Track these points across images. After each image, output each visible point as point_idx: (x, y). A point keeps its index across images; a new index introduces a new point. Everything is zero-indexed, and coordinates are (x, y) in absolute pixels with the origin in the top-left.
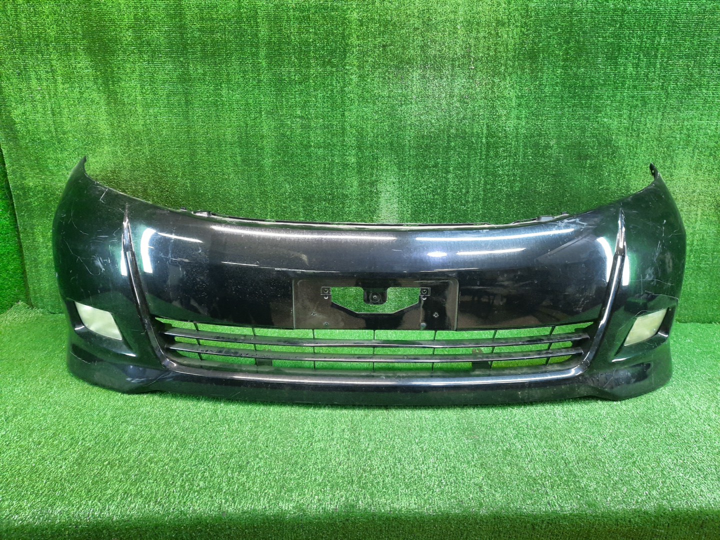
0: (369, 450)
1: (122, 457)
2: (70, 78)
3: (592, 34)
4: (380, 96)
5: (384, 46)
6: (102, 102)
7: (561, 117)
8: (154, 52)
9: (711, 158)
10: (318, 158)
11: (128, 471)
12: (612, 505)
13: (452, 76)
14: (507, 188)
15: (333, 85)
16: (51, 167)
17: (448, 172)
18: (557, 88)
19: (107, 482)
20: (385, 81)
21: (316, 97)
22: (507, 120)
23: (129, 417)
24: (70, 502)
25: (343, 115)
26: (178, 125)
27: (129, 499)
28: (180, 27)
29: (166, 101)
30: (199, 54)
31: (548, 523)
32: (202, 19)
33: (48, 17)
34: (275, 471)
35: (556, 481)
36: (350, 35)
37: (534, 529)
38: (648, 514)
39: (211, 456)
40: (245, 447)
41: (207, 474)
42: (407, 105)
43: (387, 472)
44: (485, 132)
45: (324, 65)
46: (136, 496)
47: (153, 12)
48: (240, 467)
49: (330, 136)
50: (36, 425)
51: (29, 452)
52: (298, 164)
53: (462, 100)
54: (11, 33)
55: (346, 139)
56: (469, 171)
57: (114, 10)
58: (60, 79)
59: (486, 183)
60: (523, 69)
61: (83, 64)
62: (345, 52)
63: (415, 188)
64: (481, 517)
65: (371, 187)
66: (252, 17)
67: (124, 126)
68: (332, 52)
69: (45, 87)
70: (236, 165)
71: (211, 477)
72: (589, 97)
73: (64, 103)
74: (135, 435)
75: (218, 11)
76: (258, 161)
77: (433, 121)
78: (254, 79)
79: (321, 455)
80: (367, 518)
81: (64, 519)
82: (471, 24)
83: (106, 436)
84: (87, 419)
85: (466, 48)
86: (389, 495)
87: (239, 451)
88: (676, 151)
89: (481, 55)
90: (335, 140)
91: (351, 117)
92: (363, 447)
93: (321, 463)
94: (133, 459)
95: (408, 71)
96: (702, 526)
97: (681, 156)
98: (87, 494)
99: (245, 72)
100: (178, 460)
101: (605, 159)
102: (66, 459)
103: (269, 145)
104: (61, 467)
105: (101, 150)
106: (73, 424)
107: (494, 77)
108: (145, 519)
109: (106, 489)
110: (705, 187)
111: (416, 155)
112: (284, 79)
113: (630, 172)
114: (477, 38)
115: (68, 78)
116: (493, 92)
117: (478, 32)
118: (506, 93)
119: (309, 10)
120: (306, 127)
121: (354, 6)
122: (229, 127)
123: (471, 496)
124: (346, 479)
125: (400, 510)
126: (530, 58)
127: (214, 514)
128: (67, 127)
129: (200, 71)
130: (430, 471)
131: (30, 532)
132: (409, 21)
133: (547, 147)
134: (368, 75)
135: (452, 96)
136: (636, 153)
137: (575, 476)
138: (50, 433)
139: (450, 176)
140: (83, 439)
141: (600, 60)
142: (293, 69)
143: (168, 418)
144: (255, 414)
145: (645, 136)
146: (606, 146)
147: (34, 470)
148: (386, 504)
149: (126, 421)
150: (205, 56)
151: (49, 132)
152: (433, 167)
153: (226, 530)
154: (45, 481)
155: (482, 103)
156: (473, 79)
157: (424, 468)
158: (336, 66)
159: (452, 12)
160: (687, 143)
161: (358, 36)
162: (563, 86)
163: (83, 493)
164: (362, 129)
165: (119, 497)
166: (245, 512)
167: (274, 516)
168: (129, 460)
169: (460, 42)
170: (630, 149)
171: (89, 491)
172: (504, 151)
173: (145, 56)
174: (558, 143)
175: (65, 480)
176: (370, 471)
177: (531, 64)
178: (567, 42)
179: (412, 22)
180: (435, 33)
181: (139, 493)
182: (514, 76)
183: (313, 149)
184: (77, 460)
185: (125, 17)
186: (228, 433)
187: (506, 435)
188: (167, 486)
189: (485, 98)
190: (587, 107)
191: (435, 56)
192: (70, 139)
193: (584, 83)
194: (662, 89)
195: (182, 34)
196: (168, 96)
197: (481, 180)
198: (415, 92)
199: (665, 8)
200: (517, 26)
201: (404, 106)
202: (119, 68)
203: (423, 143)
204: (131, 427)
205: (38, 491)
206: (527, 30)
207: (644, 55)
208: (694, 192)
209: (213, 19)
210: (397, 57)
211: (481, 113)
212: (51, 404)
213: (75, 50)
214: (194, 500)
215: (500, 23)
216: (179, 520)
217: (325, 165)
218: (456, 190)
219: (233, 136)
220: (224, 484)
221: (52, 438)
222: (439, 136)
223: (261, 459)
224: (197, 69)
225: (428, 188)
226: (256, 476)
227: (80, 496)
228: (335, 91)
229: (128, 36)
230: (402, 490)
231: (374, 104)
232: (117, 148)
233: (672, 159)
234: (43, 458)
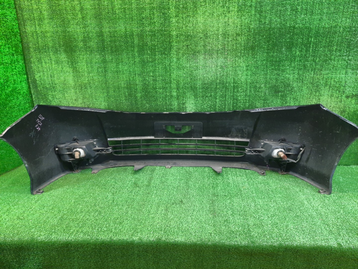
0: (171, 218)
1: (77, 218)
2: (58, 62)
3: (280, 38)
4: (186, 67)
5: (187, 46)
6: (71, 72)
7: (266, 74)
8: (91, 51)
9: (338, 92)
10: (160, 93)
11: (79, 223)
12: (261, 243)
13: (217, 57)
14: (243, 105)
15: (166, 63)
16: (50, 98)
17: (216, 99)
18: (264, 62)
19: (71, 227)
20: (188, 61)
21: (158, 68)
22: (242, 76)
23: (80, 202)
24: (57, 234)
25: (170, 75)
26: (102, 80)
27: (78, 234)
28: (102, 40)
29: (97, 71)
30: (110, 51)
31: (235, 249)
32: (111, 37)
33: (49, 38)
34: (133, 225)
35: (241, 233)
36: (173, 41)
37: (230, 251)
38: (275, 247)
39: (110, 218)
40: (123, 216)
41: (107, 225)
42: (197, 70)
43: (176, 227)
44: (232, 81)
45: (161, 54)
46: (81, 232)
47: (91, 34)
48: (120, 223)
49: (165, 84)
50: (46, 205)
51: (43, 215)
52: (152, 96)
53: (222, 67)
54: (35, 45)
55: (172, 85)
56: (226, 98)
57: (75, 34)
58: (53, 62)
59: (233, 103)
60: (248, 54)
61: (63, 57)
62: (170, 49)
63: (202, 105)
64: (209, 245)
65: (183, 105)
66: (132, 35)
67: (80, 81)
68: (165, 49)
69: (48, 66)
70: (126, 97)
71: (109, 226)
72: (279, 66)
73: (55, 72)
74: (82, 209)
75: (117, 33)
76: (135, 95)
77: (209, 77)
78: (133, 61)
79: (152, 220)
80: (165, 244)
81: (55, 239)
82: (225, 35)
83: (71, 209)
84: (65, 202)
85: (223, 45)
86: (175, 235)
87: (121, 217)
88: (321, 89)
89: (230, 48)
90: (167, 86)
91: (174, 76)
92: (169, 217)
93: (151, 222)
94: (81, 219)
95: (198, 56)
96: (297, 252)
97: (323, 91)
98: (64, 231)
99: (129, 58)
100: (97, 220)
101: (288, 92)
102: (56, 218)
103: (139, 88)
104: (54, 221)
105: (70, 91)
106: (59, 205)
107: (235, 58)
108: (84, 241)
109: (71, 230)
110: (335, 104)
111: (202, 92)
112: (145, 61)
113: (300, 98)
114: (228, 41)
115: (57, 62)
116: (235, 64)
117: (228, 38)
118: (241, 65)
119: (155, 32)
120: (155, 80)
121: (174, 29)
122: (122, 81)
123: (206, 237)
124: (160, 229)
125: (178, 241)
126: (251, 49)
127: (109, 240)
128: (57, 82)
129: (110, 58)
130: (193, 227)
131: (44, 244)
132: (198, 35)
133: (260, 88)
134: (180, 58)
135: (217, 66)
136: (302, 90)
137: (250, 231)
138: (51, 208)
139: (217, 100)
140: (63, 210)
141: (284, 49)
142: (149, 57)
143: (95, 203)
144: (129, 202)
145: (306, 82)
146: (288, 87)
147: (45, 222)
148: (173, 239)
149: (79, 204)
150: (112, 52)
151: (49, 84)
152: (210, 96)
153: (113, 246)
154: (49, 226)
155: (231, 69)
156: (227, 59)
157: (191, 226)
158: (167, 55)
159: (217, 30)
160: (326, 85)
161: (176, 42)
162: (267, 60)
163: (62, 231)
164: (179, 80)
165: (75, 233)
166: (120, 240)
167: (130, 241)
168: (79, 219)
169: (220, 43)
170: (299, 88)
171: (64, 230)
172: (241, 89)
173: (88, 52)
174: (265, 86)
175: (56, 226)
176: (169, 226)
177: (252, 52)
178: (268, 42)
179: (199, 35)
180: (209, 40)
181: (82, 231)
182: (245, 57)
183: (158, 89)
184: (60, 218)
185: (80, 36)
186: (117, 210)
187: (227, 214)
188: (92, 229)
189: (232, 67)
190: (278, 70)
191: (209, 49)
192: (58, 87)
193: (276, 60)
194: (313, 61)
195: (103, 43)
196: (98, 68)
197: (231, 102)
198: (201, 64)
199: (313, 26)
200: (245, 36)
201: (196, 71)
202: (77, 58)
203: (205, 86)
204: (81, 206)
205: (47, 229)
206: (250, 37)
207: (304, 47)
208: (330, 106)
209: (115, 37)
210: (192, 50)
211: (230, 73)
212: (51, 196)
213: (60, 51)
214: (102, 235)
215: (238, 35)
216: (96, 242)
217: (163, 96)
218: (220, 106)
219: (124, 84)
220: (113, 229)
221: (51, 209)
222: (212, 83)
223: (128, 220)
224: (109, 57)
225: (208, 105)
226: (125, 227)
227: (61, 232)
228: (167, 65)
229: (81, 44)
230: (180, 233)
231: (184, 70)
232: (77, 90)
233: (319, 92)
234: (48, 217)
